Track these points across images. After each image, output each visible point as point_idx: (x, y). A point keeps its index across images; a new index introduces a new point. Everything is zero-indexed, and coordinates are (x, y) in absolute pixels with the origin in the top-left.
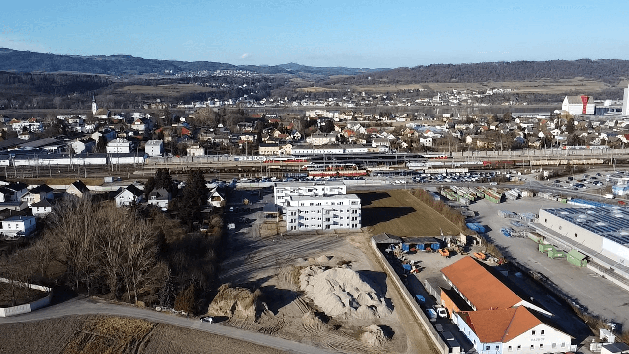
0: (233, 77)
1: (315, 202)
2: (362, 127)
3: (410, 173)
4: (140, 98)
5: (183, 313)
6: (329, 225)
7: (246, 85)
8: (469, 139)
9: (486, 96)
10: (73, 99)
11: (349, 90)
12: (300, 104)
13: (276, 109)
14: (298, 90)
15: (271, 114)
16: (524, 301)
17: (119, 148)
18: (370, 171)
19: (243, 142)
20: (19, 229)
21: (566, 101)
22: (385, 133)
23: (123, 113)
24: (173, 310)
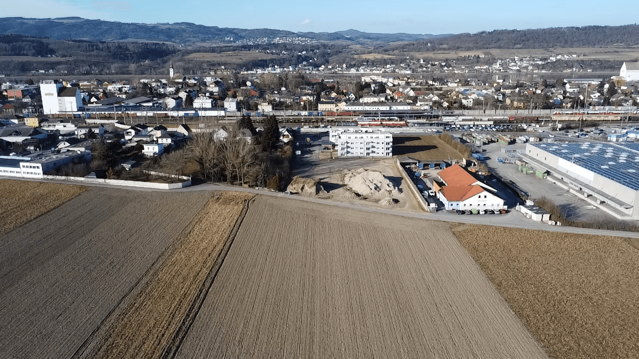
0: (291, 44)
1: (359, 136)
2: (411, 90)
3: (441, 124)
4: (206, 65)
5: (272, 190)
6: (369, 153)
7: (305, 52)
8: (508, 101)
9: (548, 62)
10: (146, 66)
11: (408, 57)
12: (358, 70)
13: (334, 75)
14: (356, 56)
15: (329, 79)
16: (478, 182)
17: (204, 104)
18: (408, 123)
19: (304, 101)
20: (155, 151)
21: (624, 66)
22: (431, 95)
23: (196, 78)
24: (266, 189)
